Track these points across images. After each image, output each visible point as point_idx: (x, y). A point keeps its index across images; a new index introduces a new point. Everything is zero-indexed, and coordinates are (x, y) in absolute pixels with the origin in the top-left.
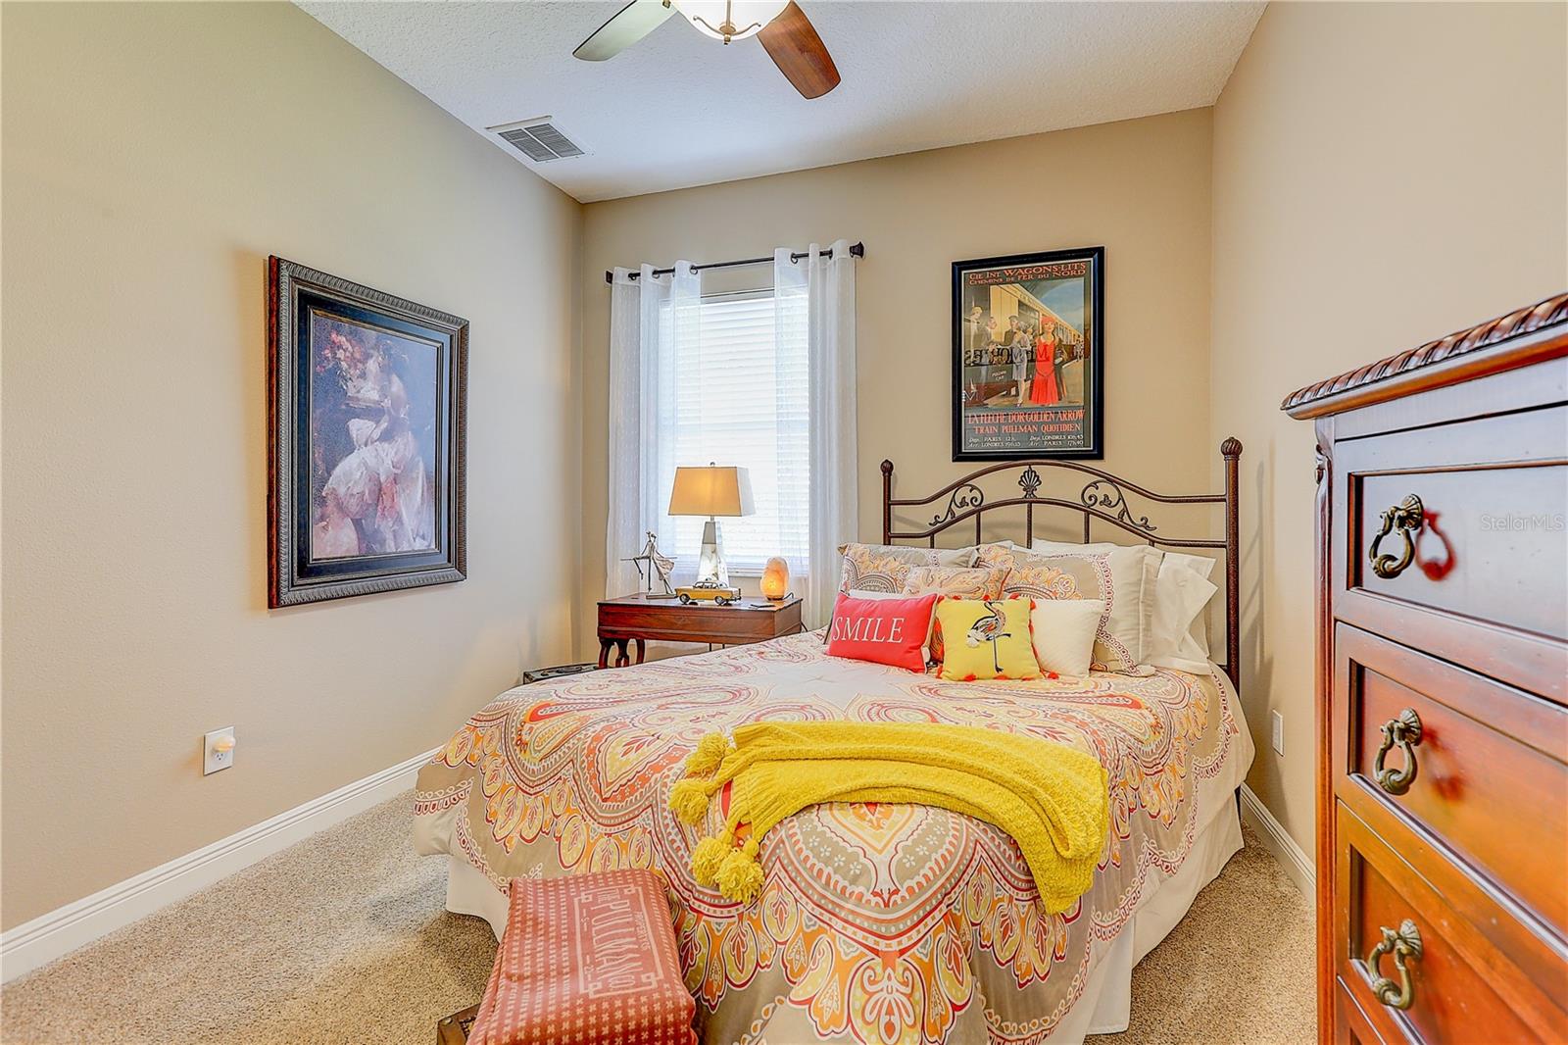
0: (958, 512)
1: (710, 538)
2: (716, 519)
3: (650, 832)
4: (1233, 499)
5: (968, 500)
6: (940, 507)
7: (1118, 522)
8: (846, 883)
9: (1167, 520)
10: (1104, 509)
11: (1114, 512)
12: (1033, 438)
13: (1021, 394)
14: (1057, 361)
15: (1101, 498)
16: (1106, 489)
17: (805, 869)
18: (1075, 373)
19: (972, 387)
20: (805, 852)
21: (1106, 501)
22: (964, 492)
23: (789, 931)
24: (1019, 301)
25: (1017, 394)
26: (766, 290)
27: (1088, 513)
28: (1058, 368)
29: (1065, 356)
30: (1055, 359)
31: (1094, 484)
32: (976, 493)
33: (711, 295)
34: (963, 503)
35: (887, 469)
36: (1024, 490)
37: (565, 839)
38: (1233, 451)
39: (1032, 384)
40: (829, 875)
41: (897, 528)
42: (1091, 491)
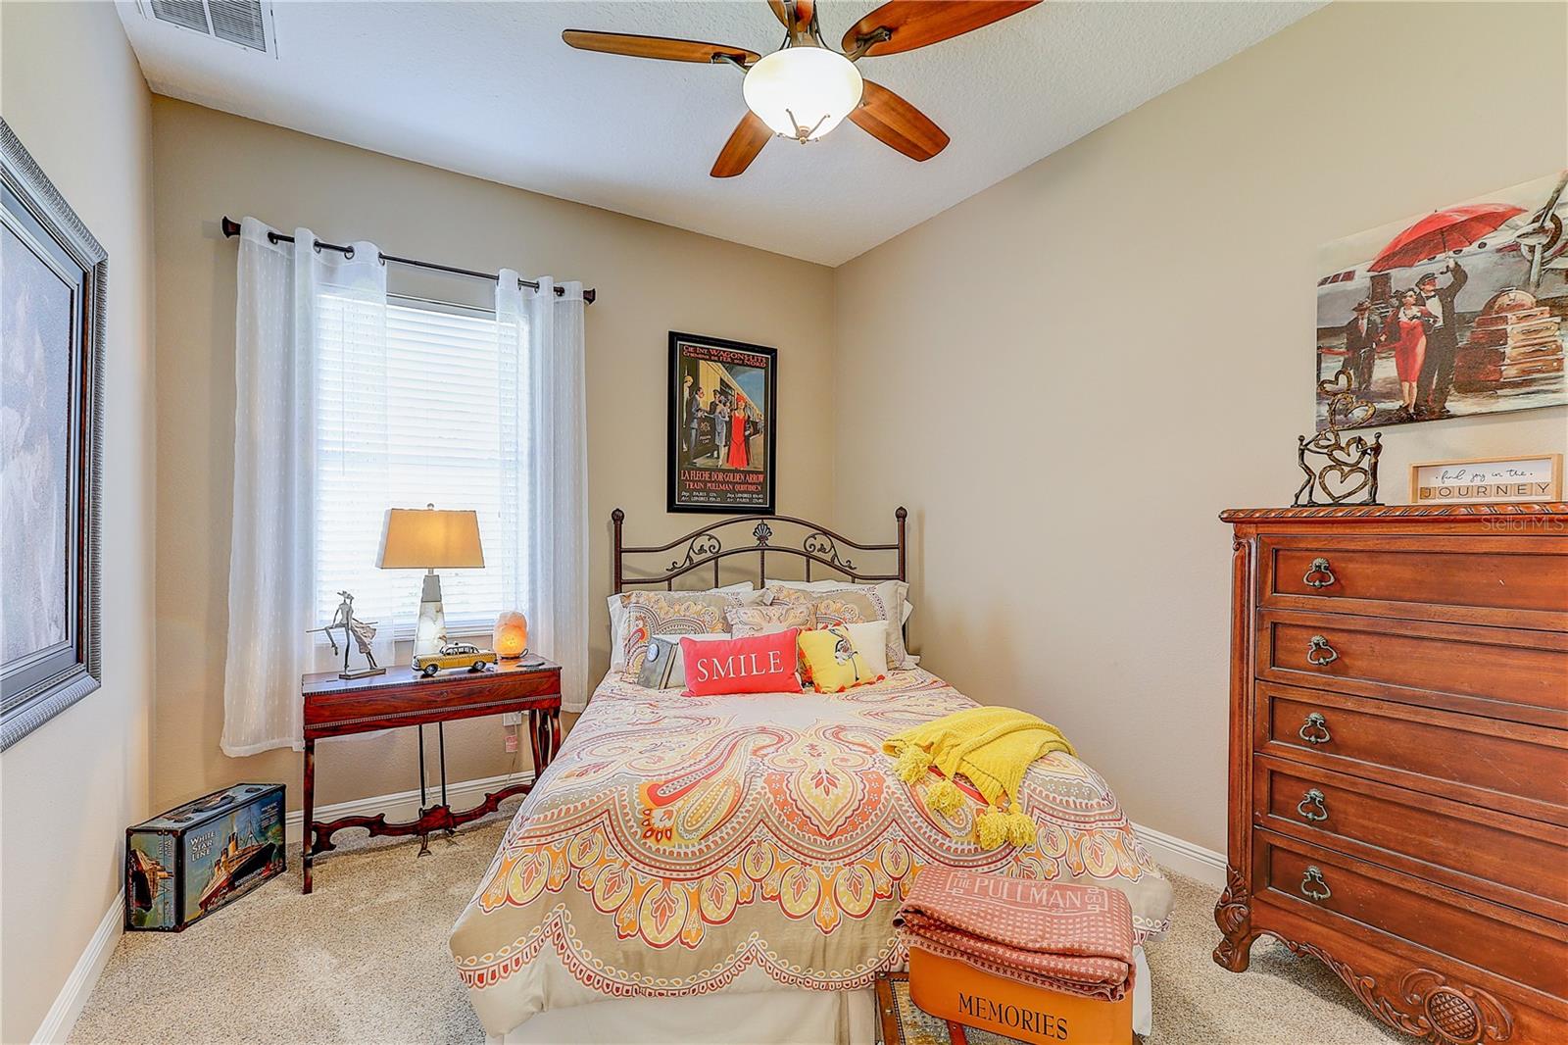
0: (696, 559)
1: (432, 594)
2: (436, 572)
3: (902, 841)
4: (902, 548)
5: (706, 548)
6: (679, 555)
7: (831, 564)
8: (1086, 801)
9: (864, 562)
10: (821, 555)
11: (828, 557)
12: (729, 495)
13: (721, 457)
14: (747, 433)
15: (818, 547)
16: (822, 540)
17: (1057, 805)
18: (758, 442)
19: (684, 446)
20: (1051, 796)
21: (822, 549)
22: (703, 541)
23: (1063, 847)
24: (721, 379)
25: (718, 457)
26: (488, 311)
27: (809, 557)
28: (747, 439)
29: (752, 430)
30: (745, 431)
31: (813, 536)
32: (713, 542)
33: (398, 294)
34: (702, 550)
35: (618, 517)
36: (758, 539)
37: (785, 894)
38: (901, 515)
39: (729, 449)
40: (1074, 801)
41: (626, 575)
42: (811, 541)
